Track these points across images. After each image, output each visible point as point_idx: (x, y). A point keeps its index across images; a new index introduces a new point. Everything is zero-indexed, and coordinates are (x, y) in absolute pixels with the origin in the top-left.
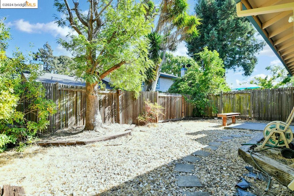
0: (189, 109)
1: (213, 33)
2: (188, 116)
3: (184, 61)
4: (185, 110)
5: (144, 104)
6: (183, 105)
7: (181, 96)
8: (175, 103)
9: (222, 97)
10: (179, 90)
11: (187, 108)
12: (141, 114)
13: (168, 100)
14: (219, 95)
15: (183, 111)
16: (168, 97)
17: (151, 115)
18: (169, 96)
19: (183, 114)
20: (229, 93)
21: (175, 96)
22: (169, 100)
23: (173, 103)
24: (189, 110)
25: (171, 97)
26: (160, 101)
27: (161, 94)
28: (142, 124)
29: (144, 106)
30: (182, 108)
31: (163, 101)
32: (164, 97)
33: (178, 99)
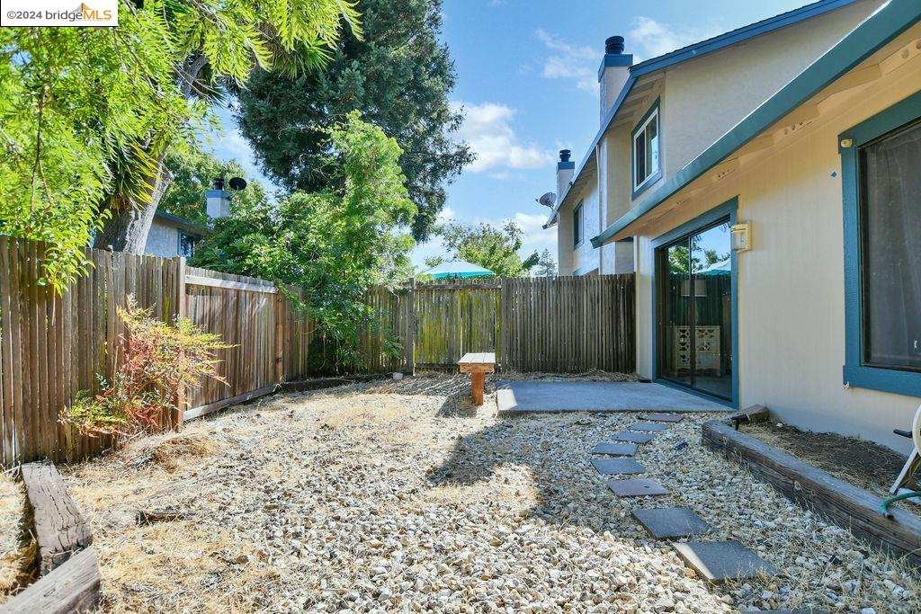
0: (298, 344)
1: (351, 78)
2: (294, 374)
3: (203, 170)
4: (287, 349)
5: (106, 325)
6: (280, 327)
7: (272, 291)
8: (252, 320)
9: (411, 300)
10: (248, 265)
11: (292, 342)
12: (89, 389)
13: (225, 306)
14: (403, 293)
15: (280, 354)
16: (225, 292)
17: (150, 386)
18: (231, 284)
19: (280, 365)
20: (436, 287)
21: (253, 288)
22: (231, 304)
23: (245, 319)
24: (298, 350)
25: (238, 292)
26: (191, 309)
27: (197, 274)
28: (97, 448)
29: (102, 337)
30: (276, 340)
31: (207, 309)
32: (209, 291)
33: (263, 302)
